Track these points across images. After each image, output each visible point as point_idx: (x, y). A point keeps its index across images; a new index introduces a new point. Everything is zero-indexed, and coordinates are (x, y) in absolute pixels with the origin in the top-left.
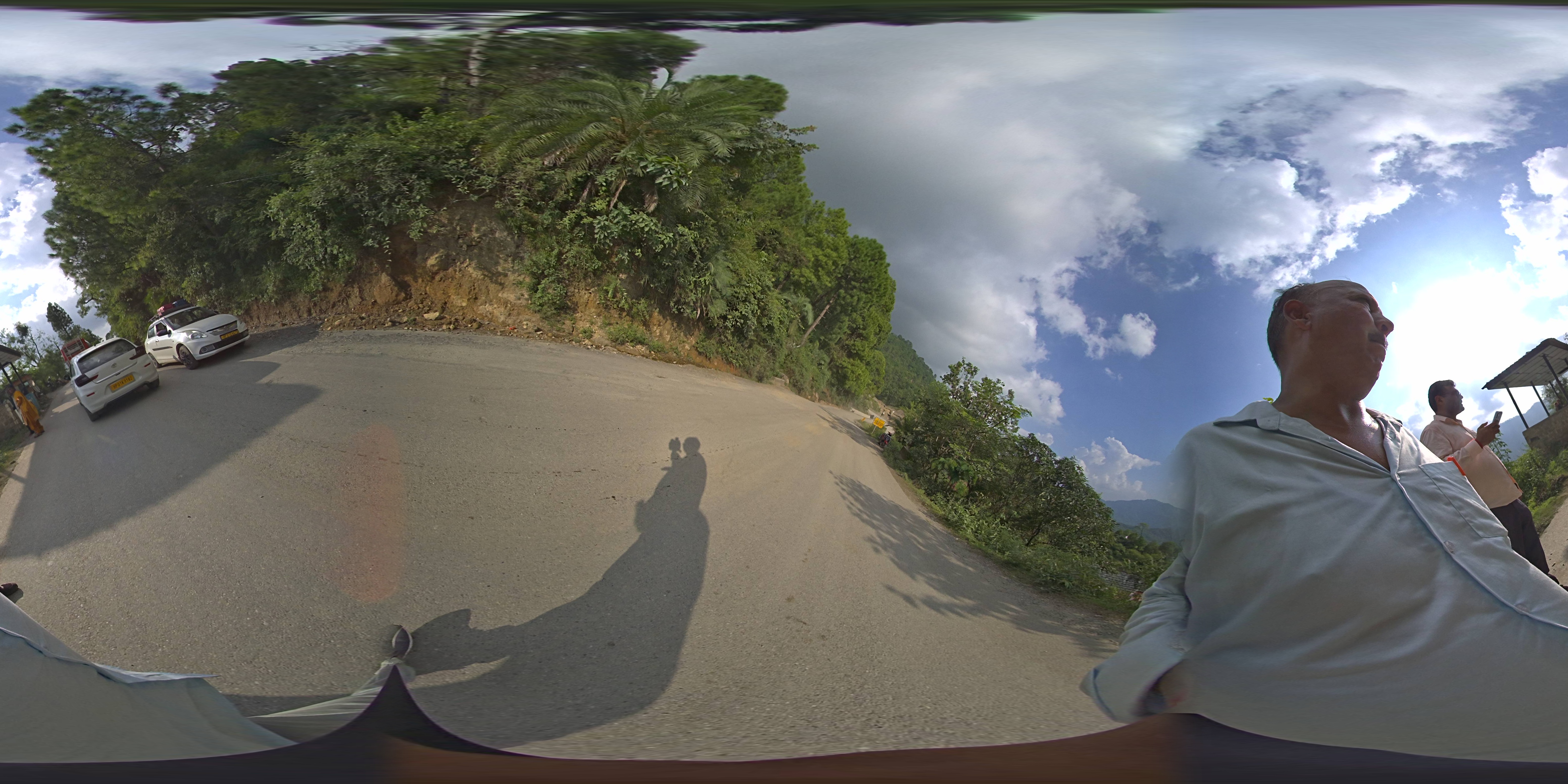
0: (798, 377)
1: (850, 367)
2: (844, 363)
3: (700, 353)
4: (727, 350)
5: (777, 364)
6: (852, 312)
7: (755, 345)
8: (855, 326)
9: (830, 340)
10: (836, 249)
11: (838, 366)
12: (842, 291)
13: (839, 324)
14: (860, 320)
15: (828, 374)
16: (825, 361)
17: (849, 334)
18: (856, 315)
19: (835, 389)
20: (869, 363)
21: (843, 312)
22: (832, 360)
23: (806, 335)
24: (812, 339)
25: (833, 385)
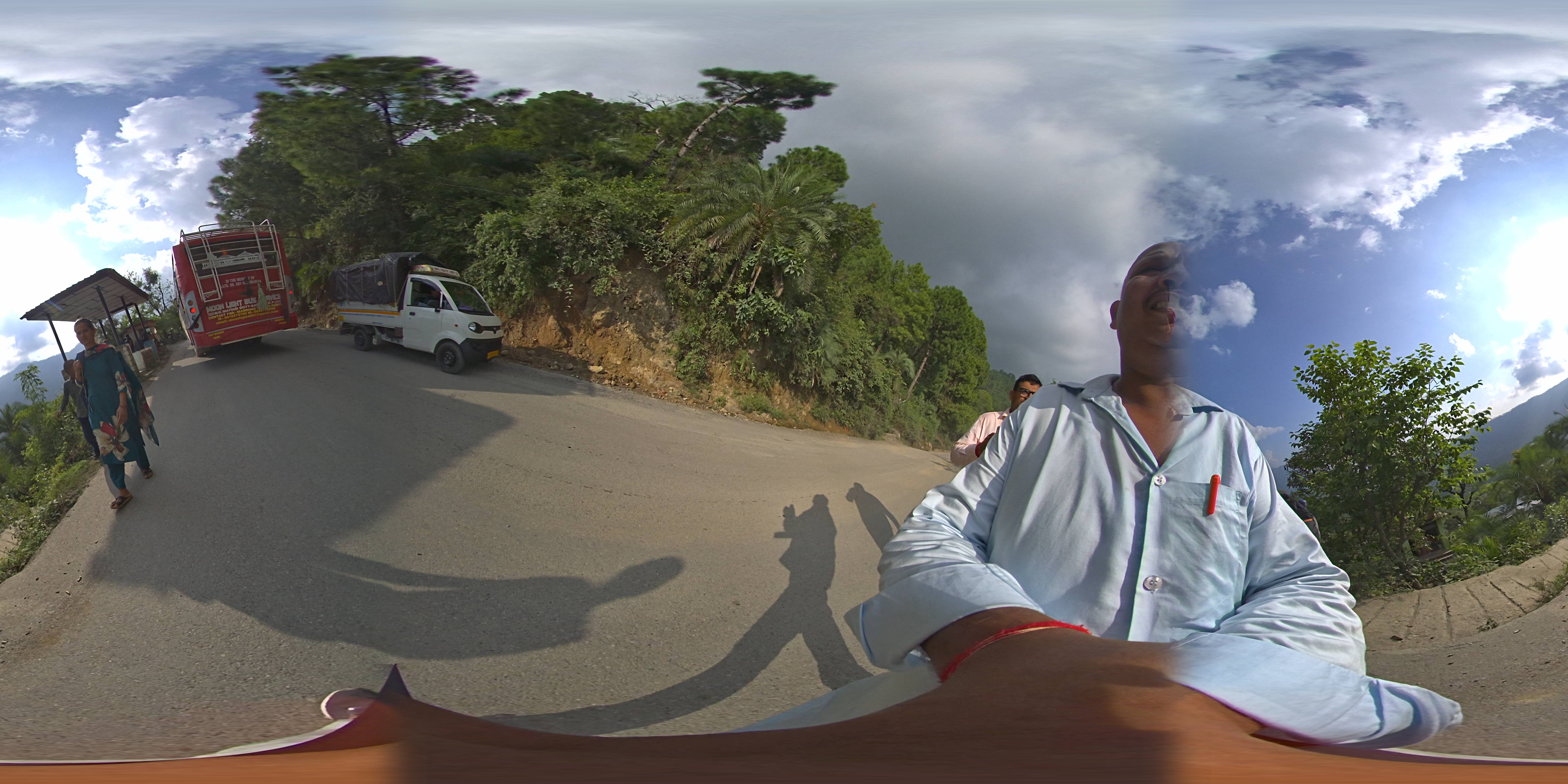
0: (908, 430)
1: (957, 411)
2: (951, 409)
3: (815, 418)
4: (839, 414)
5: (887, 421)
6: (948, 359)
7: (865, 406)
8: (955, 372)
9: (934, 389)
10: (922, 304)
11: (946, 413)
12: (937, 341)
13: (939, 373)
14: (958, 365)
15: (938, 423)
16: (933, 411)
17: (951, 381)
18: (953, 361)
19: (947, 435)
20: (975, 404)
21: (941, 361)
22: (939, 409)
23: (911, 389)
24: (917, 392)
25: (945, 432)
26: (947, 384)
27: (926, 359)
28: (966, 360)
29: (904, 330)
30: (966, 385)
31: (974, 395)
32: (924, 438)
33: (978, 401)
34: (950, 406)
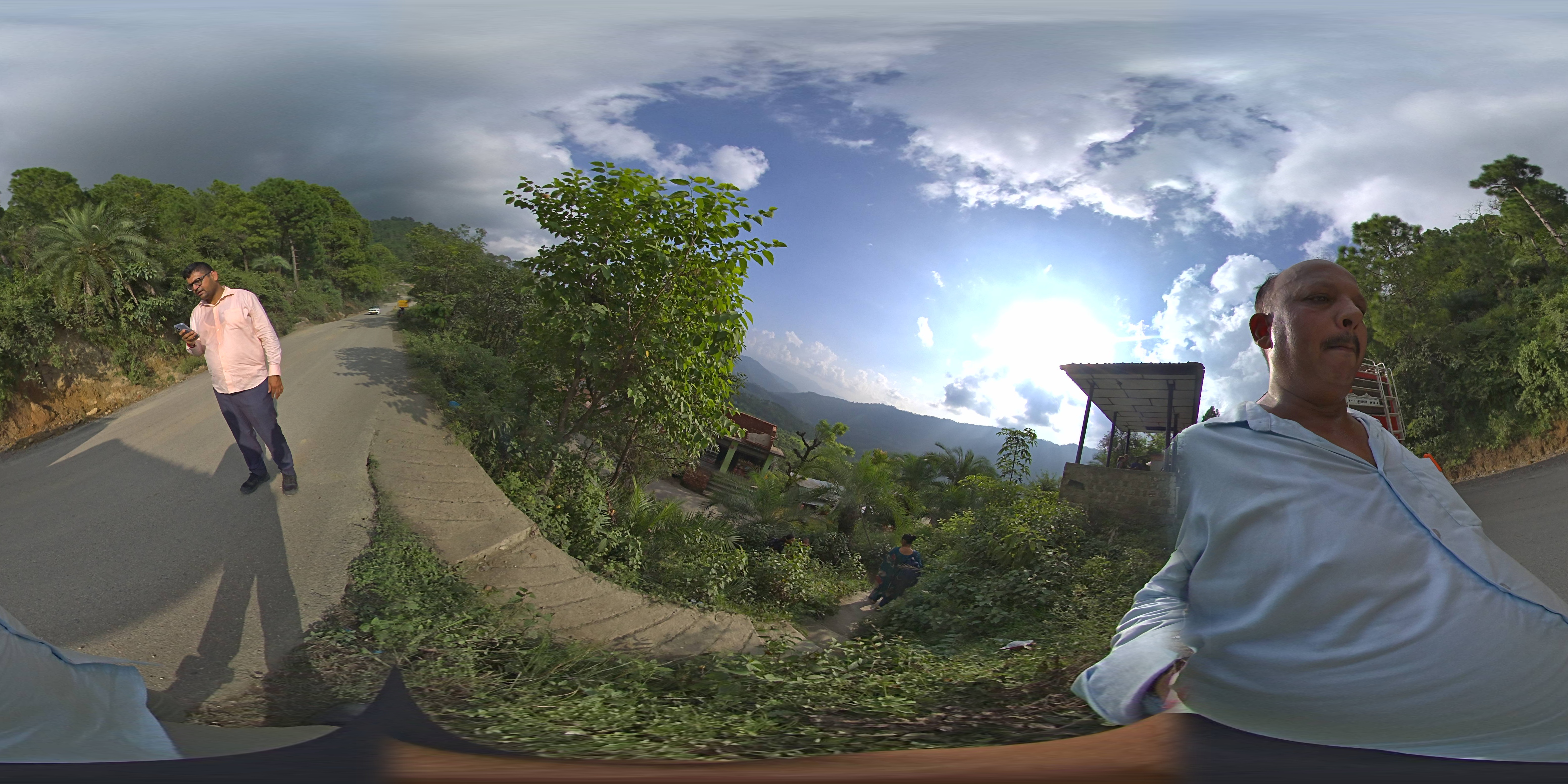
0: (314, 311)
5: (290, 314)
6: (314, 237)
12: (291, 229)
17: (331, 252)
18: (322, 235)
19: (356, 299)
20: (369, 261)
21: (308, 242)
22: (334, 280)
23: (296, 278)
24: (303, 277)
25: (352, 297)
26: (329, 256)
27: (292, 248)
28: (335, 227)
29: (254, 239)
30: (349, 249)
31: (363, 254)
32: (332, 310)
33: (372, 257)
34: (342, 274)
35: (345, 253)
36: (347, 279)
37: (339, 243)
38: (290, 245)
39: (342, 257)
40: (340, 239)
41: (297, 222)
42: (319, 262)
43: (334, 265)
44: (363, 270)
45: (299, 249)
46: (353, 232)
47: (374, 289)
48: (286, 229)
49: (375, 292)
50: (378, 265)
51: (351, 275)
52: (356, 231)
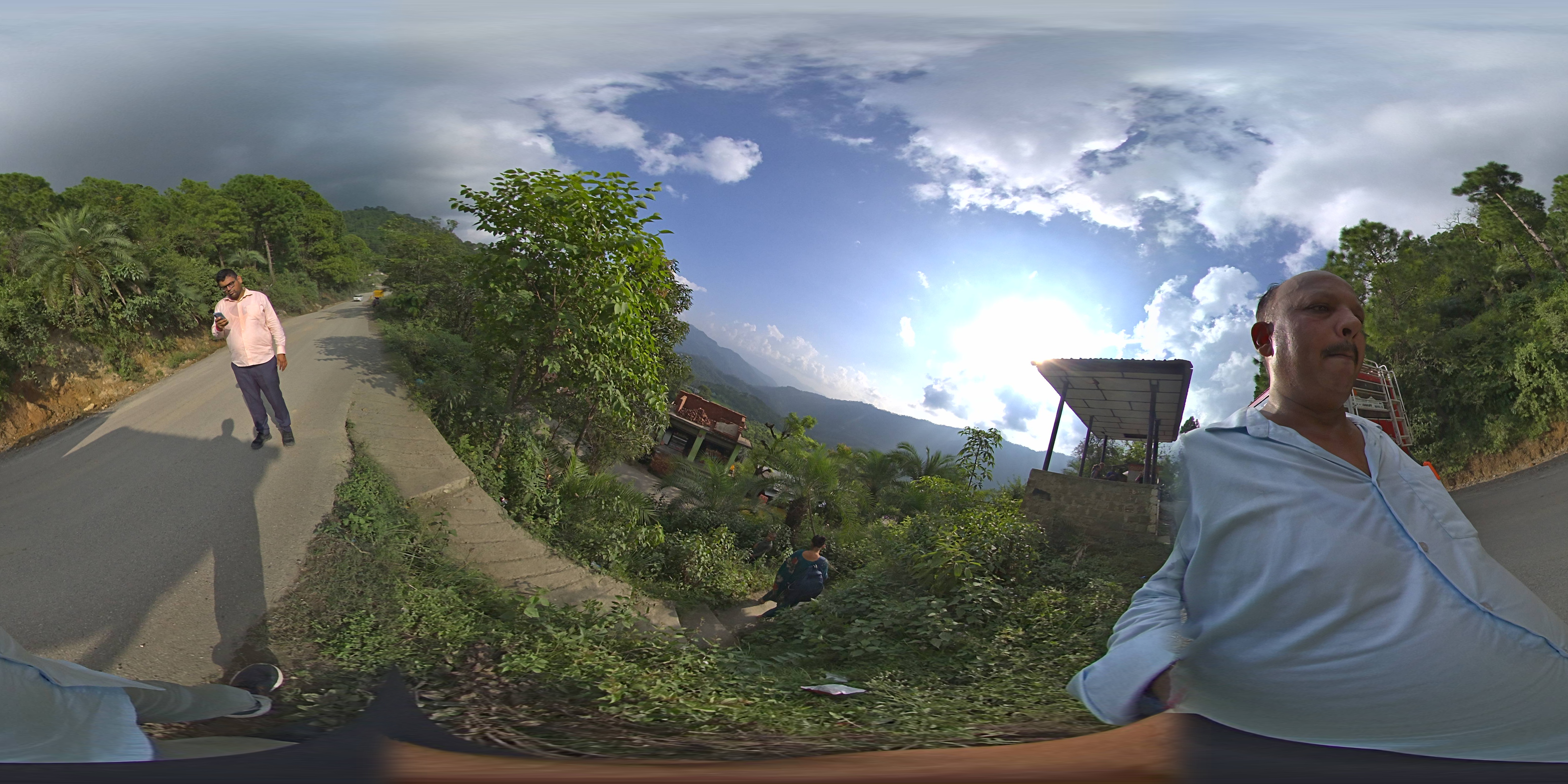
6: (287, 232)
9: (293, 259)
12: (264, 225)
16: (304, 277)
17: (305, 245)
18: (295, 228)
19: (332, 290)
20: (344, 252)
21: (281, 236)
22: (309, 272)
23: (272, 272)
24: (279, 271)
25: (328, 288)
26: (303, 249)
27: (266, 242)
28: (309, 220)
29: (228, 235)
30: (322, 241)
31: (337, 245)
32: (309, 302)
33: (346, 248)
34: (318, 266)
35: (319, 245)
36: (322, 271)
37: (312, 235)
38: (264, 239)
39: (316, 249)
40: (314, 232)
41: (269, 216)
42: (293, 255)
43: (309, 258)
44: (338, 261)
45: (273, 243)
46: (326, 225)
47: (349, 279)
48: (259, 223)
49: (350, 283)
50: (352, 256)
51: (327, 267)
52: (329, 224)
